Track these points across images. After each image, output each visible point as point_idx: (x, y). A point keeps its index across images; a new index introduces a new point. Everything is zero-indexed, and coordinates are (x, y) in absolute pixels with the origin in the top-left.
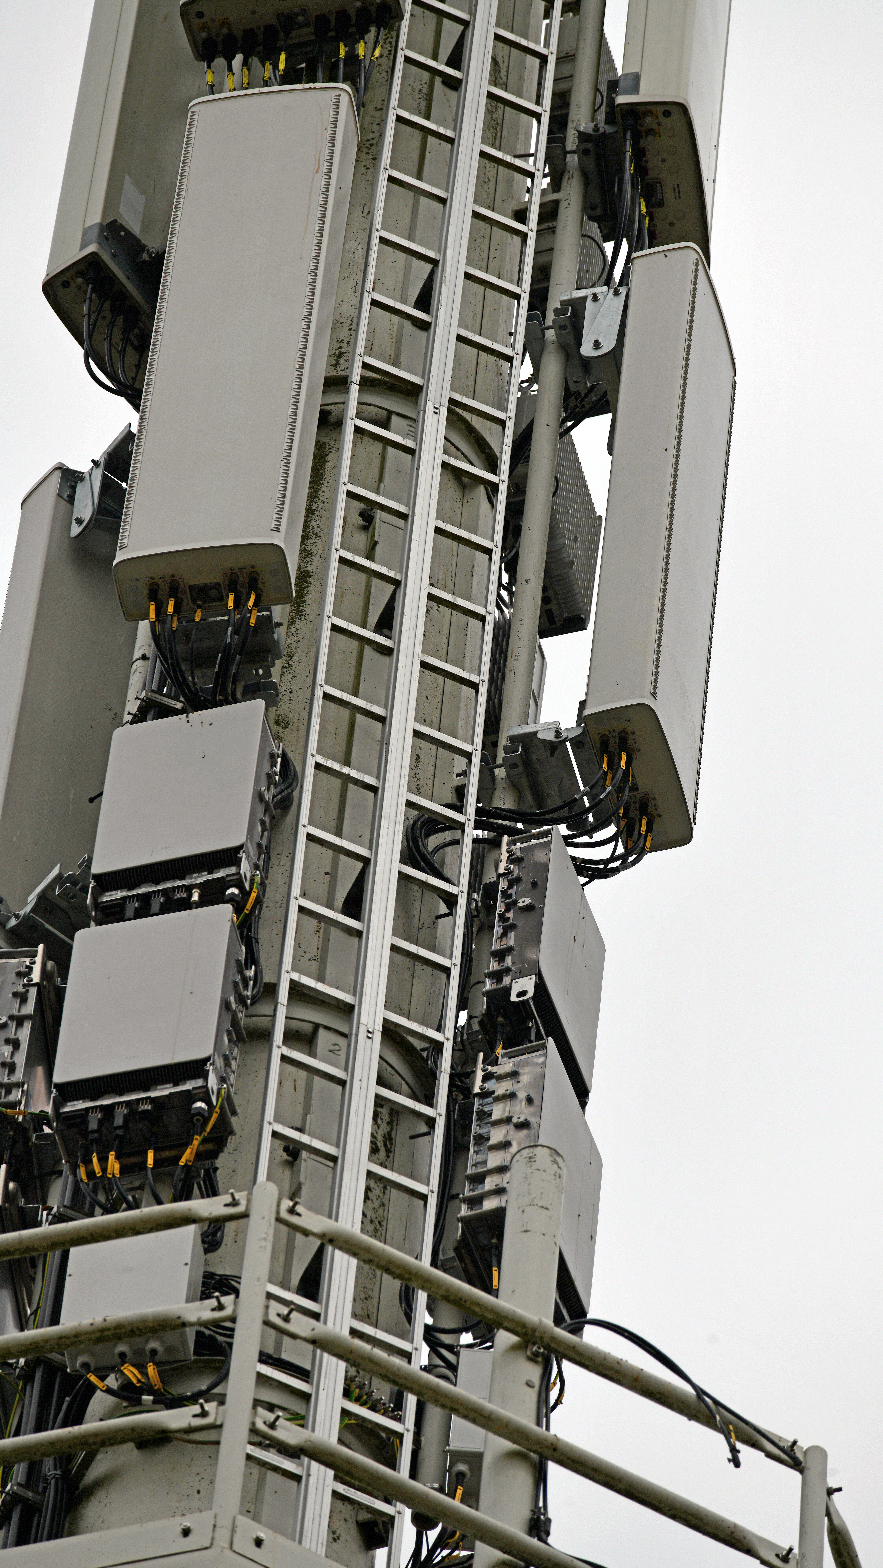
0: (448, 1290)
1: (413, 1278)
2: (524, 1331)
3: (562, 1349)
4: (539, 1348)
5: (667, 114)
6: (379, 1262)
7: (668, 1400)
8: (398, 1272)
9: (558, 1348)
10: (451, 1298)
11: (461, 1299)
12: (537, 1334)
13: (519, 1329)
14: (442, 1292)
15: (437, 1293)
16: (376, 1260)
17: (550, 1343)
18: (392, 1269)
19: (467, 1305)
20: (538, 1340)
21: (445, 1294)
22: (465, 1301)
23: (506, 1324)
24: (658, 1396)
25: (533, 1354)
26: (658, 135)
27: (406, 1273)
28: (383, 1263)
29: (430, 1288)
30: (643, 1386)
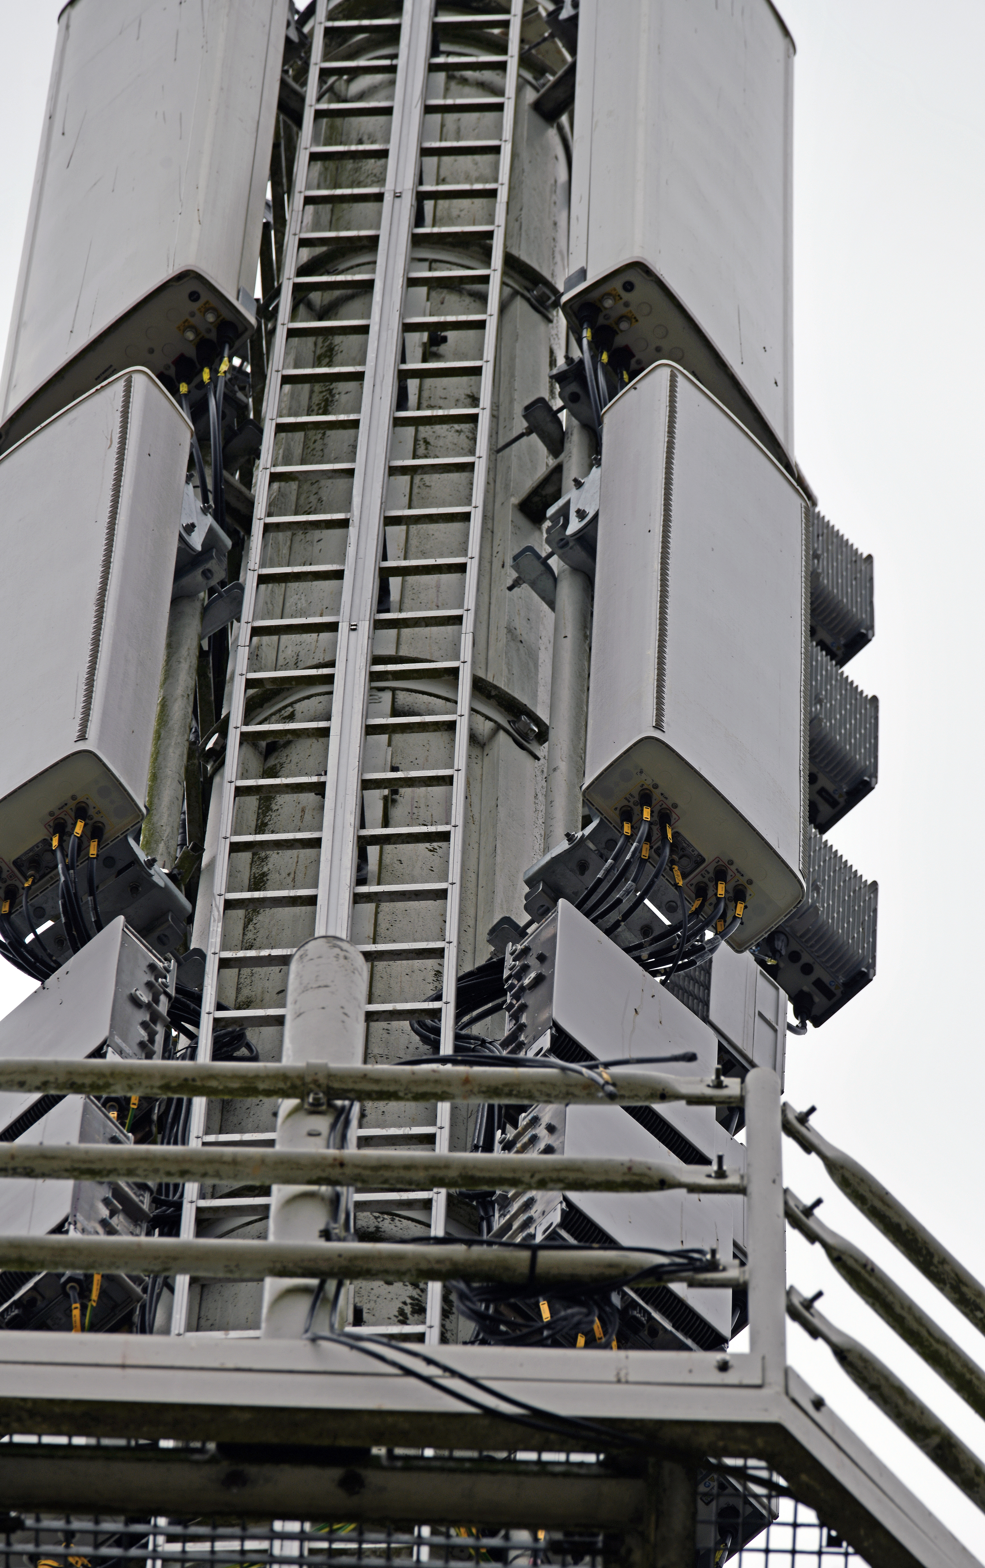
0: (163, 1076)
1: (111, 1081)
2: (289, 1084)
3: (350, 1086)
4: (316, 1094)
5: (629, 287)
6: (57, 1079)
7: (522, 1089)
8: (88, 1081)
9: (345, 1086)
10: (174, 1084)
11: (186, 1080)
12: (308, 1079)
13: (281, 1085)
14: (158, 1083)
15: (152, 1087)
16: (51, 1078)
17: (331, 1084)
18: (79, 1080)
19: (199, 1083)
20: (312, 1086)
21: (163, 1082)
22: (194, 1080)
23: (261, 1086)
24: (506, 1090)
25: (312, 1105)
26: (633, 320)
27: (99, 1079)
28: (62, 1079)
29: (140, 1083)
30: (480, 1085)
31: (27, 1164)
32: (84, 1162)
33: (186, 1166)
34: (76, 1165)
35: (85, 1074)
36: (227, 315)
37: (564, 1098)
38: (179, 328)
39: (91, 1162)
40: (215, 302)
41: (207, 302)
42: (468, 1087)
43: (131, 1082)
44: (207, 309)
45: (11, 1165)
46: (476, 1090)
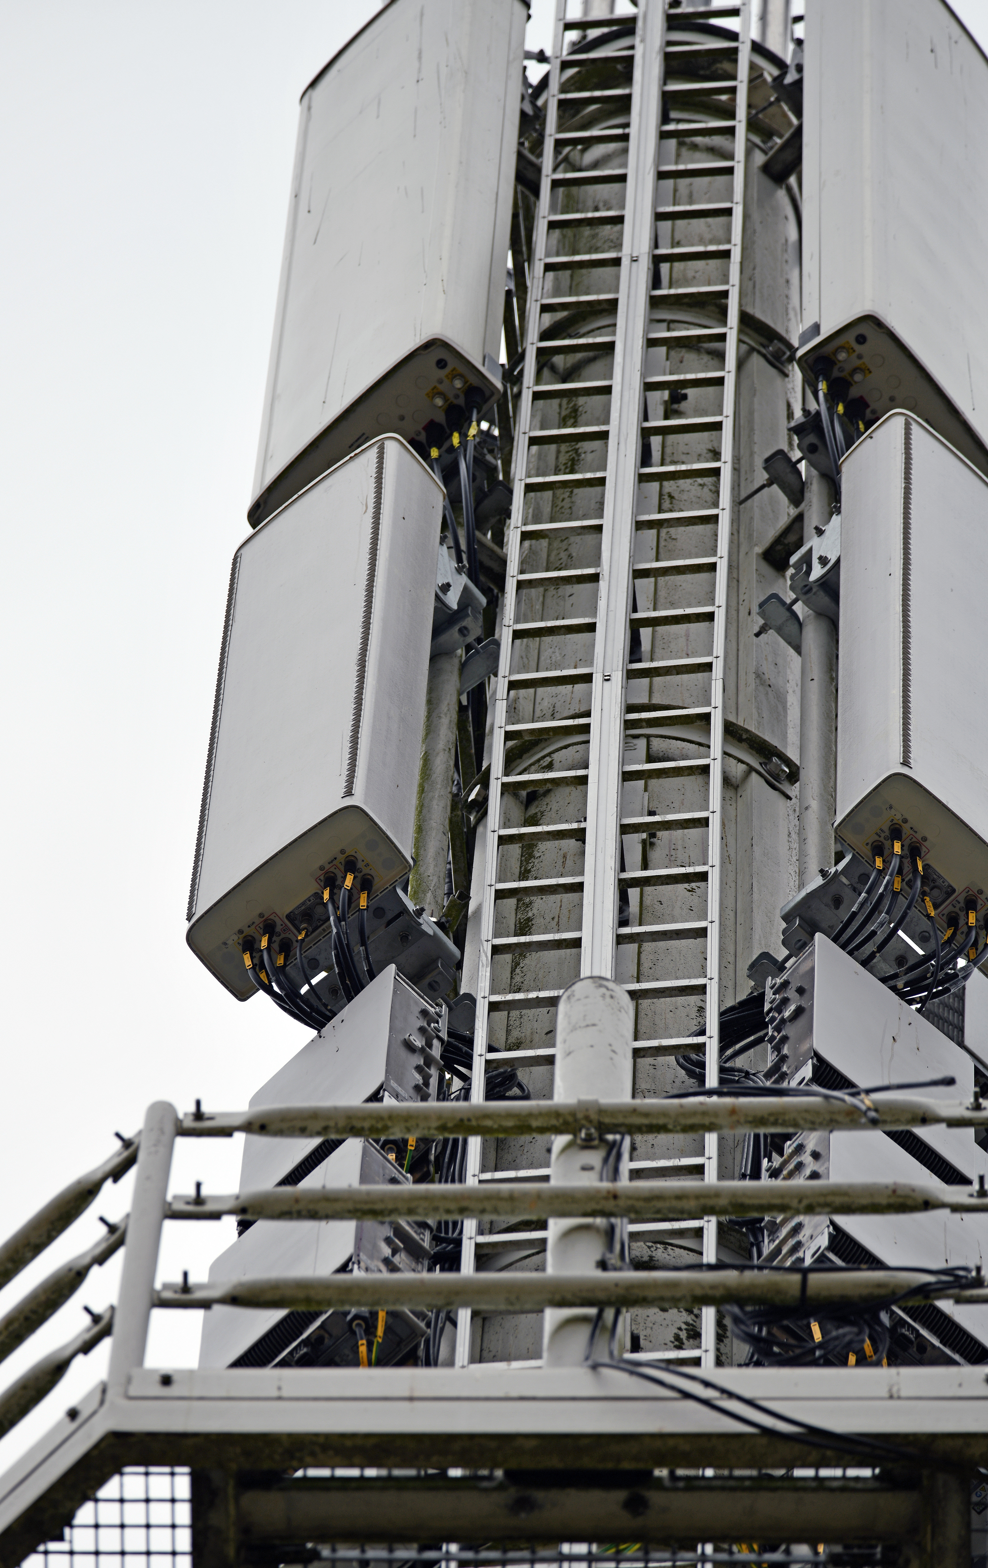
0: (440, 1117)
1: (389, 1124)
2: (561, 1121)
3: (620, 1120)
4: (588, 1129)
5: (862, 339)
6: (336, 1124)
7: (787, 1118)
9: (615, 1121)
10: (450, 1125)
11: (462, 1120)
12: (580, 1116)
13: (554, 1122)
14: (435, 1124)
15: (429, 1128)
16: (332, 1124)
17: (602, 1120)
18: (358, 1124)
19: (474, 1123)
20: (584, 1122)
22: (469, 1120)
23: (535, 1124)
24: (772, 1119)
25: (584, 1140)
26: (868, 372)
27: (377, 1122)
28: (342, 1123)
29: (417, 1125)
30: (746, 1115)
31: (311, 1207)
32: (366, 1202)
33: (465, 1204)
34: (358, 1206)
35: (364, 1118)
36: (474, 380)
37: (828, 1125)
38: (427, 394)
39: (373, 1202)
40: (461, 369)
41: (454, 369)
42: (735, 1118)
43: (409, 1124)
44: (454, 375)
45: (296, 1208)
46: (742, 1120)
